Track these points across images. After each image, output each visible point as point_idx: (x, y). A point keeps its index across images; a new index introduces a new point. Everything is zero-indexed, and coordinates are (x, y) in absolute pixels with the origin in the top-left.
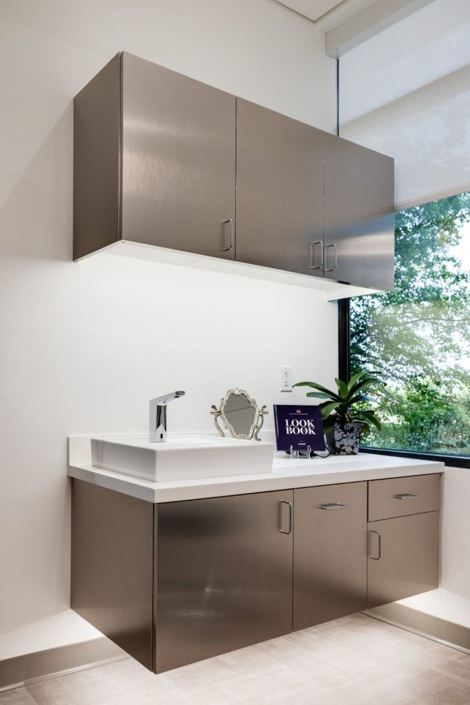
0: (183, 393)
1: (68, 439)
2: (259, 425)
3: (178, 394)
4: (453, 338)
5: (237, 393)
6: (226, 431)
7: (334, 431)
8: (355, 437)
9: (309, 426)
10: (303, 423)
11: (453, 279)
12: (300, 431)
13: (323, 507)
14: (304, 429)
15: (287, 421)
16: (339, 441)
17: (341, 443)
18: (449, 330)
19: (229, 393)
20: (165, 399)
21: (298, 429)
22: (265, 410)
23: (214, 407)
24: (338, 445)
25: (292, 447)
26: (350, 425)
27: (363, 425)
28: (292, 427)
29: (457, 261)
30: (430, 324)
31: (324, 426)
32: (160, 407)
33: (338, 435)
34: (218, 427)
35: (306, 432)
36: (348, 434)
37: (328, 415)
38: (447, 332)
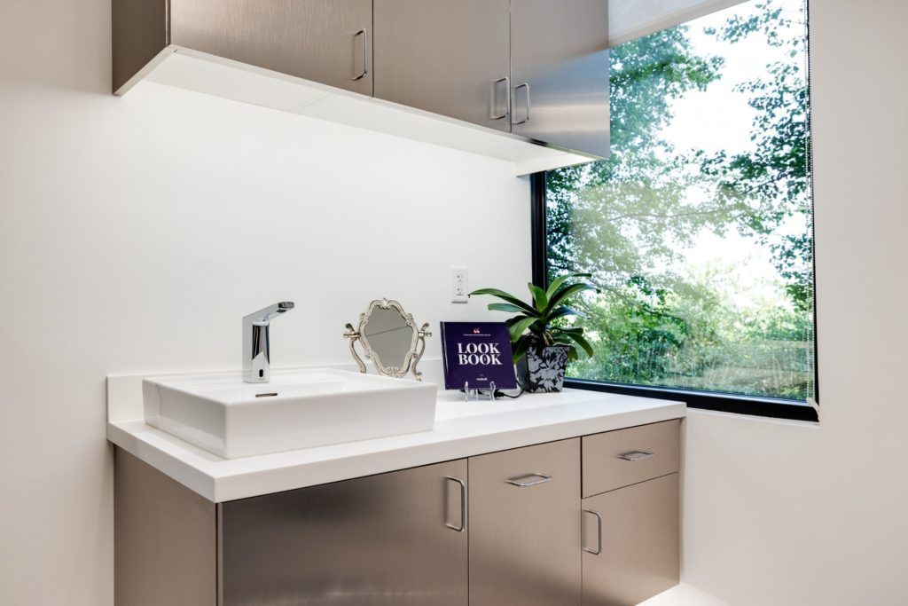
0: (291, 305)
1: (107, 379)
2: (418, 352)
3: (282, 307)
4: (664, 238)
5: (385, 304)
6: (368, 362)
7: (527, 358)
8: (557, 367)
9: (492, 352)
10: (483, 348)
11: (662, 168)
12: (479, 360)
13: (514, 481)
14: (484, 357)
15: (460, 345)
16: (535, 373)
17: (538, 375)
18: (660, 228)
19: (373, 305)
20: (266, 313)
21: (477, 357)
22: (427, 330)
23: (349, 326)
24: (533, 378)
25: (467, 383)
26: (551, 350)
27: (568, 349)
28: (468, 354)
29: (669, 145)
30: (637, 221)
31: (514, 352)
32: (259, 327)
33: (533, 365)
34: (356, 356)
35: (489, 362)
36: (548, 362)
37: (518, 337)
38: (657, 232)
